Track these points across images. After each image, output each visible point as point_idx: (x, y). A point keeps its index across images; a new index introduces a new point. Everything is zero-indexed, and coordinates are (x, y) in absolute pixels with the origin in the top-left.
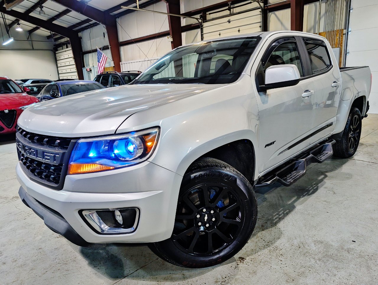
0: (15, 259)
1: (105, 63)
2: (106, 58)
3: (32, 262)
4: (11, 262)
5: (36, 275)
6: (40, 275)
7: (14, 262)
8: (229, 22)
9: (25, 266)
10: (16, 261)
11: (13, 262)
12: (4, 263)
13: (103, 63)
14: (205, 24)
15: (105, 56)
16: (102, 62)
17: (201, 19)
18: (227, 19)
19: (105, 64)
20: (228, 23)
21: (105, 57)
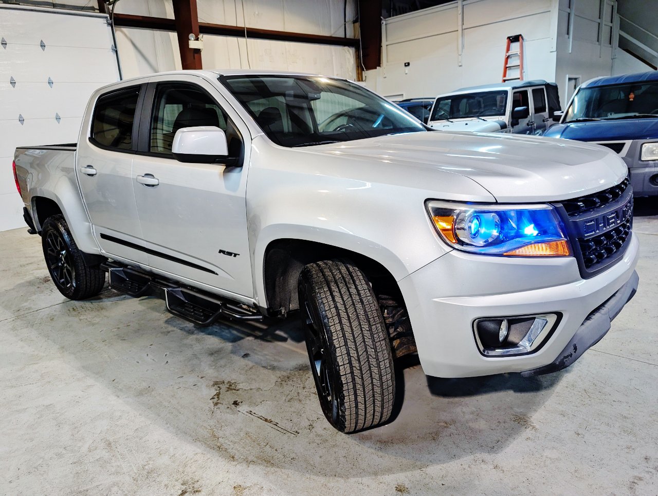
0: (626, 450)
3: (612, 425)
4: (636, 451)
5: (628, 408)
6: (626, 404)
7: (633, 447)
9: (626, 429)
10: (628, 448)
11: (634, 449)
12: (646, 459)
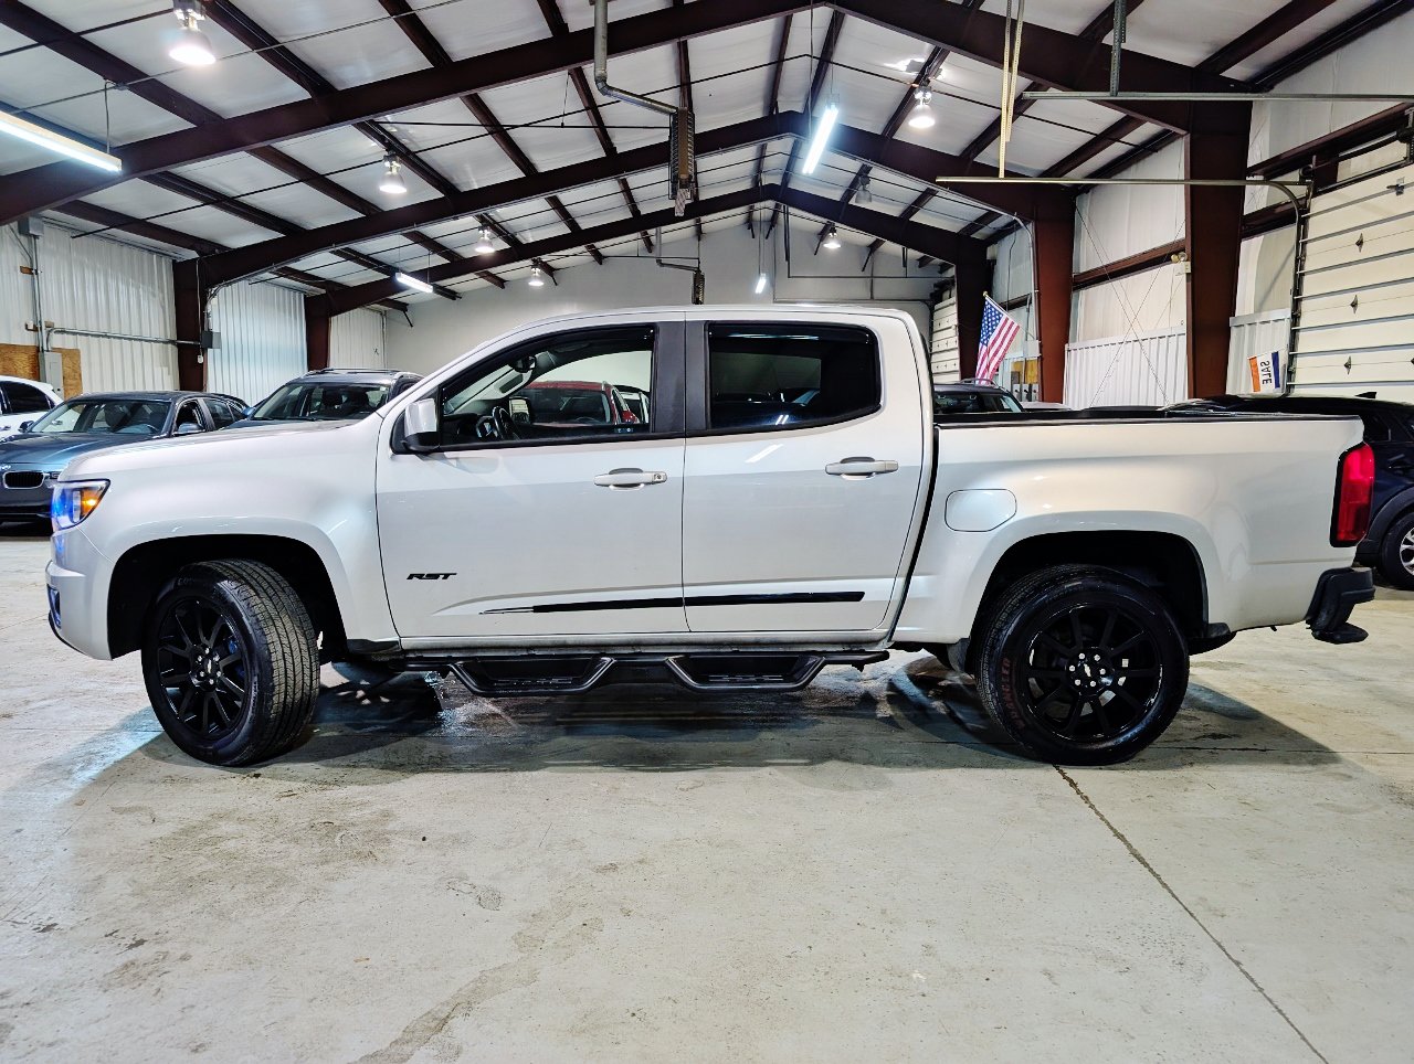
1: (1008, 347)
2: (1014, 328)
8: (1399, 189)
13: (1000, 346)
14: (1318, 204)
15: (1013, 323)
16: (993, 344)
17: (1307, 184)
18: (1391, 178)
19: (1005, 350)
20: (1395, 193)
21: (1010, 328)
